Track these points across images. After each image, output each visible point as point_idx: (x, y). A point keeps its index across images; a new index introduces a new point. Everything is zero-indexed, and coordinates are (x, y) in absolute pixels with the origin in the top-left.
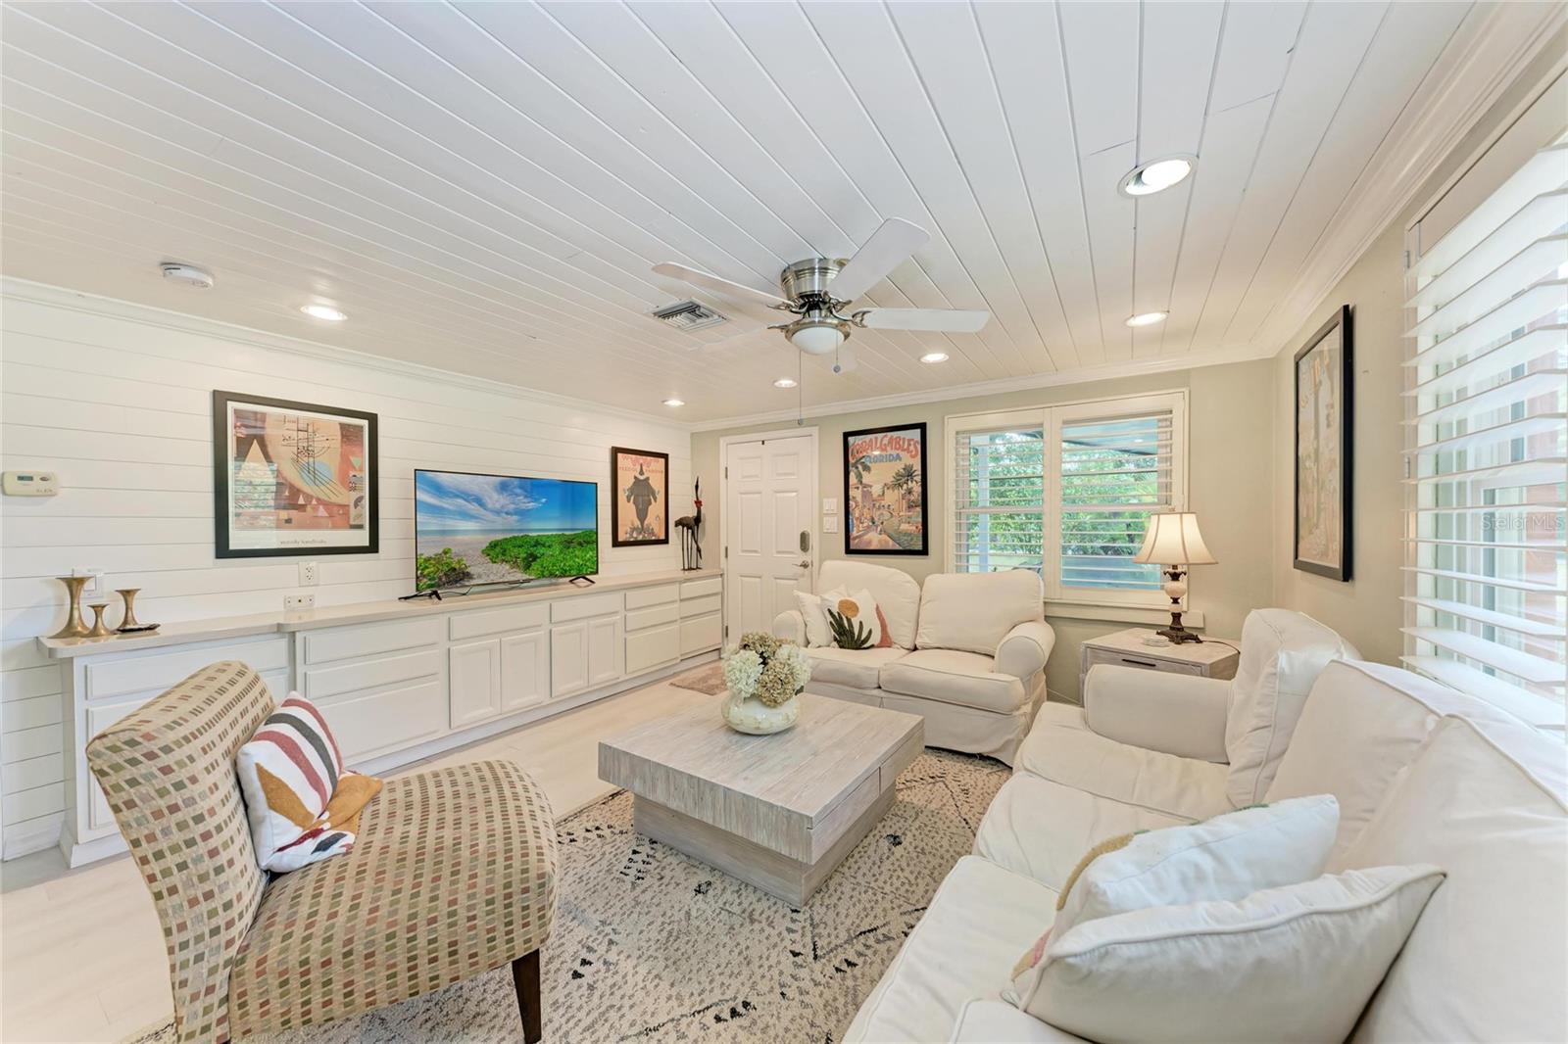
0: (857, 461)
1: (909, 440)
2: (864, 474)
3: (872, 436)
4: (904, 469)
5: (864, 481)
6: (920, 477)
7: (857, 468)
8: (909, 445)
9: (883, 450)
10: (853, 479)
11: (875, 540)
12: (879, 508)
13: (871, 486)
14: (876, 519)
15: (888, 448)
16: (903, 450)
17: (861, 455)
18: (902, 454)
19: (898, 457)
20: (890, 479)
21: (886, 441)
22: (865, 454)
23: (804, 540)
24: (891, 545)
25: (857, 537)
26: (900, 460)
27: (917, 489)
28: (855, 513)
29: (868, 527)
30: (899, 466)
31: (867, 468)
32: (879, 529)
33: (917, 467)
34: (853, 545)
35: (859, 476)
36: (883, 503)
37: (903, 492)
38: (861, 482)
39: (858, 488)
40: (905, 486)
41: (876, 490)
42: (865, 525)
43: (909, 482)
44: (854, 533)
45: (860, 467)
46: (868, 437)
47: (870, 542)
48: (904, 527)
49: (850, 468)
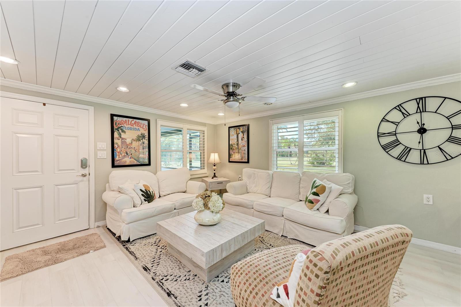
0: (118, 128)
1: (143, 124)
2: (122, 134)
3: (127, 119)
4: (141, 134)
5: (122, 136)
6: (148, 138)
7: (118, 131)
8: (143, 126)
9: (131, 125)
10: (116, 135)
11: (128, 161)
12: (130, 148)
13: (126, 139)
14: (128, 153)
15: (134, 125)
16: (141, 127)
17: (121, 126)
18: (141, 129)
19: (139, 130)
20: (135, 137)
21: (133, 122)
22: (123, 125)
23: (84, 164)
24: (136, 163)
25: (118, 160)
26: (140, 130)
27: (146, 142)
28: (117, 150)
29: (125, 156)
30: (139, 133)
31: (123, 131)
32: (130, 156)
33: (146, 134)
34: (116, 163)
35: (120, 135)
36: (131, 146)
37: (141, 143)
38: (121, 137)
39: (119, 139)
40: (142, 141)
41: (128, 141)
42: (122, 155)
43: (143, 139)
44: (117, 158)
45: (120, 131)
46: (124, 119)
47: (126, 162)
48: (141, 156)
49: (115, 130)
